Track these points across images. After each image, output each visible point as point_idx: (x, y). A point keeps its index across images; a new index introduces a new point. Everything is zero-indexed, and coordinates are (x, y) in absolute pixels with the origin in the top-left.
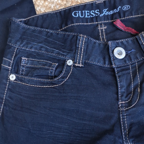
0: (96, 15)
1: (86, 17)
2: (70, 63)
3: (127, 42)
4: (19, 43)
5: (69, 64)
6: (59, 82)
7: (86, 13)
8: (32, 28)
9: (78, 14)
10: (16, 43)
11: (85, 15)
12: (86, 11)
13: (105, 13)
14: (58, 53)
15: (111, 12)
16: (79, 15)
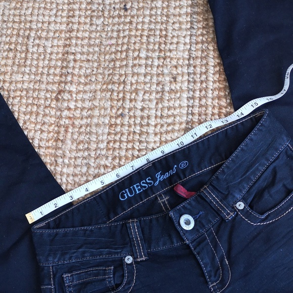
0: (150, 186)
1: (138, 192)
3: (189, 204)
4: (51, 259)
5: (129, 262)
6: (125, 290)
7: (136, 188)
8: (61, 231)
9: (125, 195)
11: (136, 192)
12: (135, 186)
13: (160, 178)
14: (109, 253)
15: (167, 175)
16: (127, 195)
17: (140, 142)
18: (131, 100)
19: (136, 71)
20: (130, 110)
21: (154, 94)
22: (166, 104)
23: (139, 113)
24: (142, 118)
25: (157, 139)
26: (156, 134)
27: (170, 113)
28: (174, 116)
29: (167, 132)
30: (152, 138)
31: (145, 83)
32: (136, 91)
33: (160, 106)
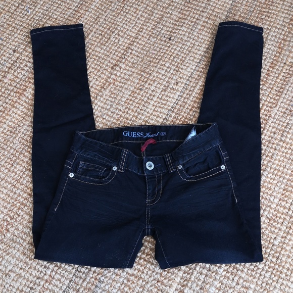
0: (141, 136)
2: (115, 168)
3: (156, 158)
4: (79, 151)
5: (114, 170)
6: (105, 182)
8: (90, 140)
10: (77, 150)
11: (132, 136)
12: (134, 133)
13: (148, 135)
14: (107, 161)
15: (152, 136)
16: (128, 134)
17: (144, 106)
18: (149, 84)
19: (159, 71)
20: (147, 88)
21: (163, 86)
22: (166, 94)
23: (150, 92)
24: (151, 95)
25: (153, 108)
26: (153, 106)
27: (166, 99)
28: (167, 101)
29: (160, 107)
30: (150, 107)
31: (161, 79)
32: (154, 81)
33: (163, 93)
